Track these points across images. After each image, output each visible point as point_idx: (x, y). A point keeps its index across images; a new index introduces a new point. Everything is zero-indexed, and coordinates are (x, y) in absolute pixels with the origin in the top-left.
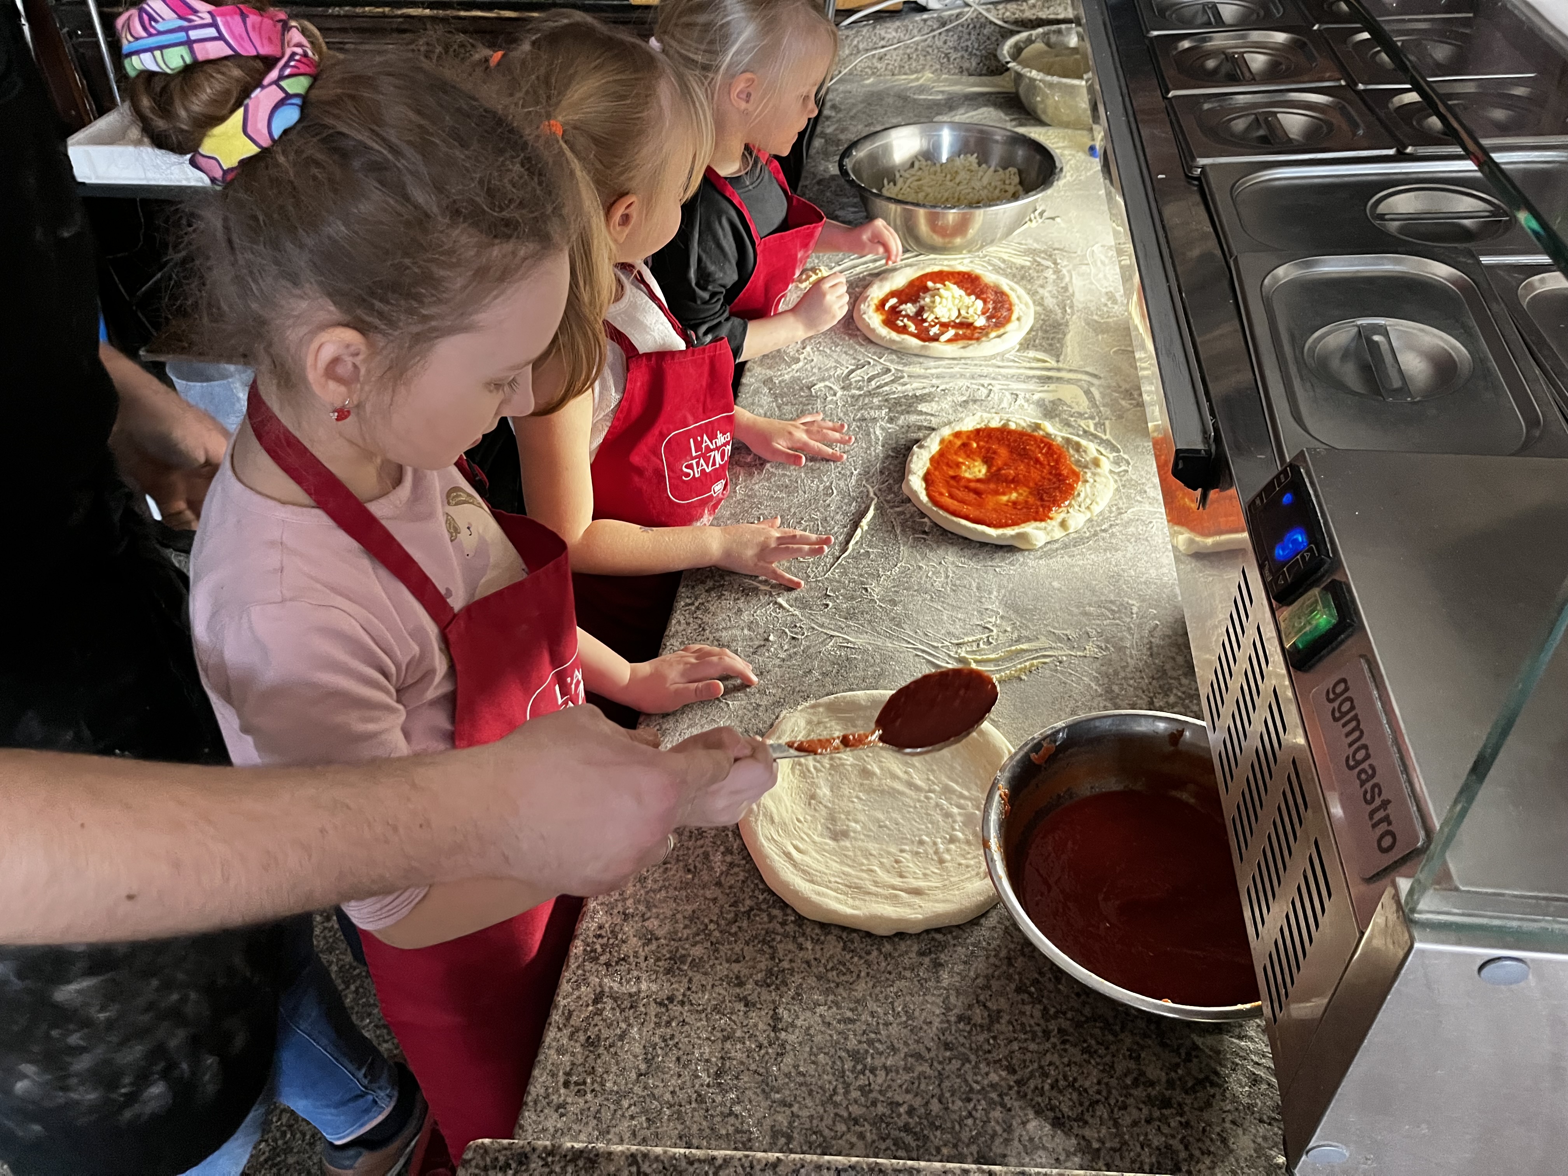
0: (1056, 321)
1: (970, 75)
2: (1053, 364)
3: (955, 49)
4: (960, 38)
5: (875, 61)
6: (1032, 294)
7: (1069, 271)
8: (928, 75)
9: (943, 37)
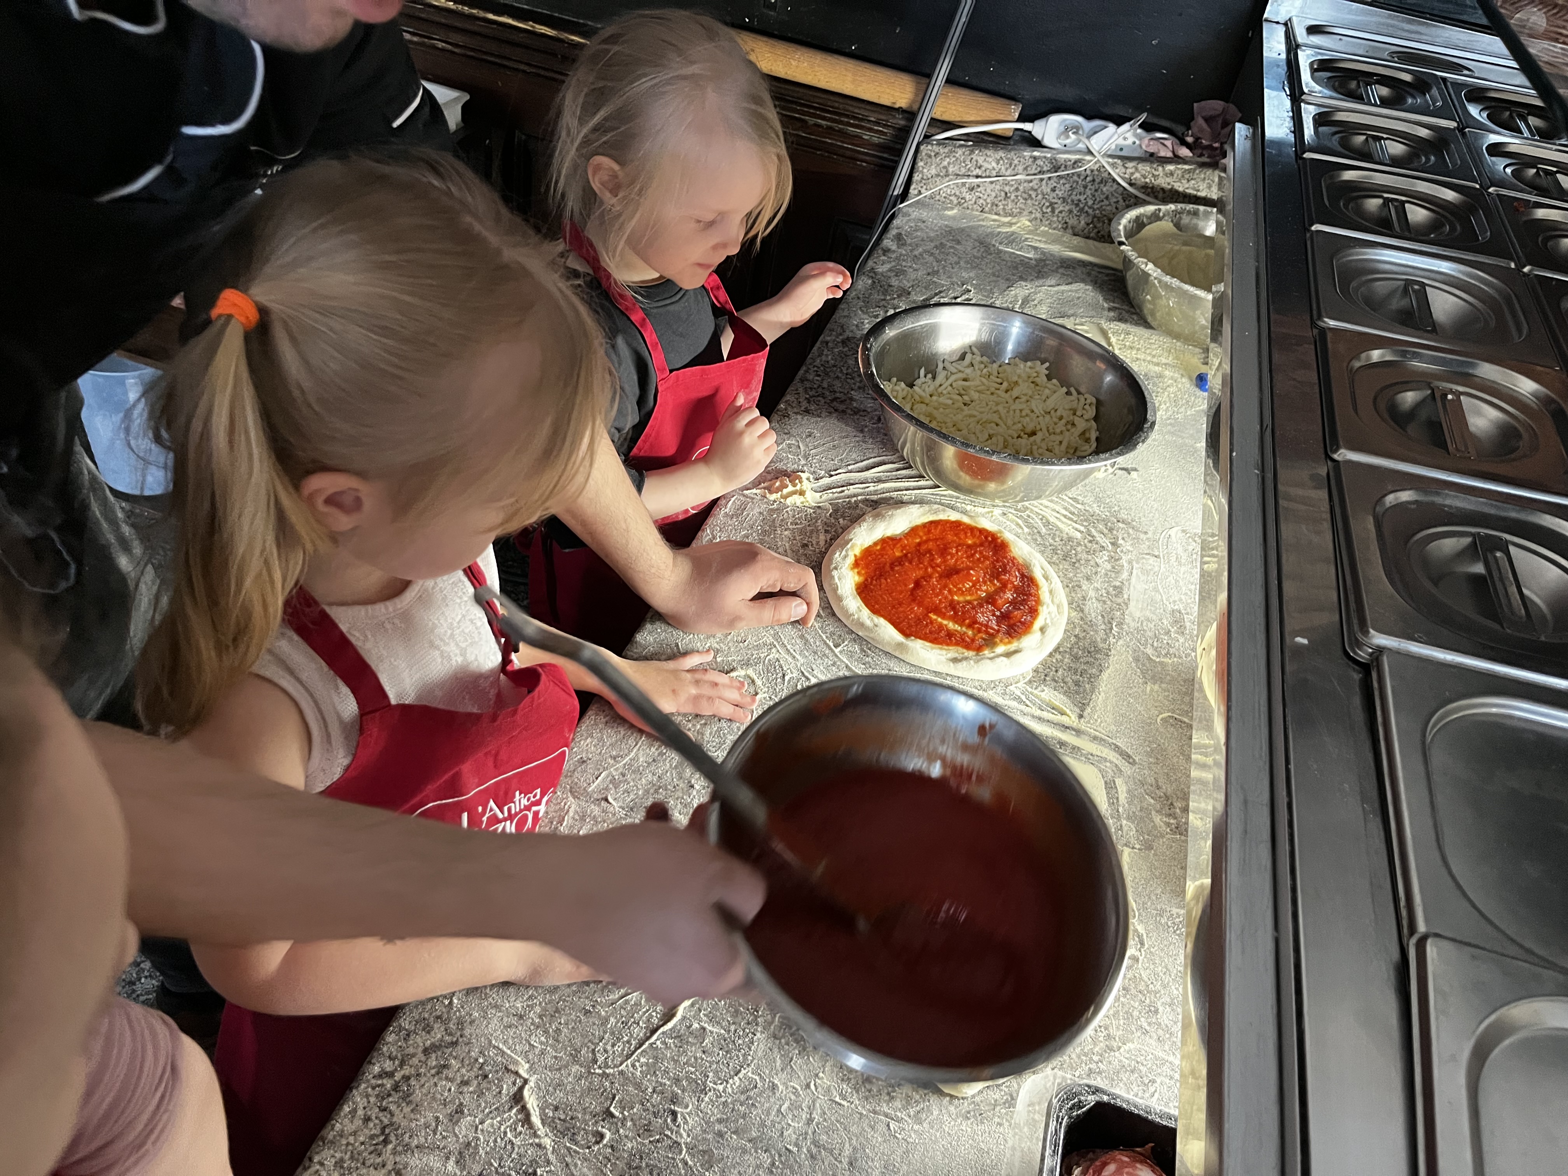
0: (1094, 643)
1: (1075, 235)
2: (1071, 719)
3: (1064, 200)
4: (1072, 189)
5: (964, 190)
6: (1071, 587)
7: (1130, 562)
8: (1025, 222)
9: (1052, 183)
